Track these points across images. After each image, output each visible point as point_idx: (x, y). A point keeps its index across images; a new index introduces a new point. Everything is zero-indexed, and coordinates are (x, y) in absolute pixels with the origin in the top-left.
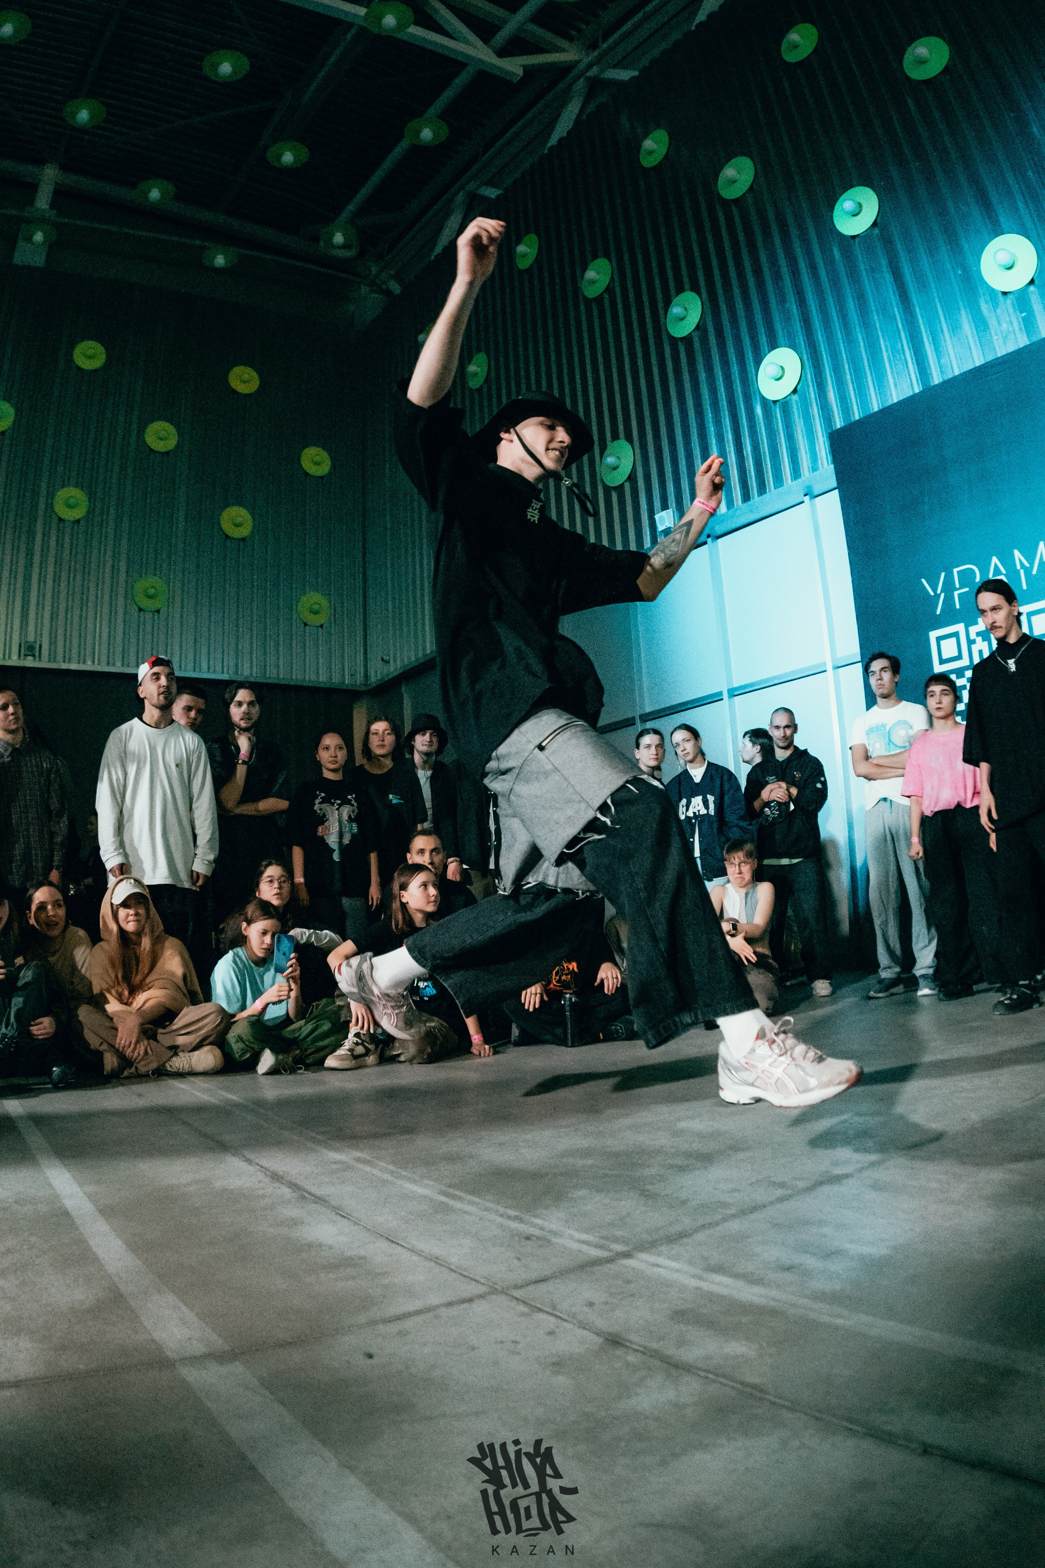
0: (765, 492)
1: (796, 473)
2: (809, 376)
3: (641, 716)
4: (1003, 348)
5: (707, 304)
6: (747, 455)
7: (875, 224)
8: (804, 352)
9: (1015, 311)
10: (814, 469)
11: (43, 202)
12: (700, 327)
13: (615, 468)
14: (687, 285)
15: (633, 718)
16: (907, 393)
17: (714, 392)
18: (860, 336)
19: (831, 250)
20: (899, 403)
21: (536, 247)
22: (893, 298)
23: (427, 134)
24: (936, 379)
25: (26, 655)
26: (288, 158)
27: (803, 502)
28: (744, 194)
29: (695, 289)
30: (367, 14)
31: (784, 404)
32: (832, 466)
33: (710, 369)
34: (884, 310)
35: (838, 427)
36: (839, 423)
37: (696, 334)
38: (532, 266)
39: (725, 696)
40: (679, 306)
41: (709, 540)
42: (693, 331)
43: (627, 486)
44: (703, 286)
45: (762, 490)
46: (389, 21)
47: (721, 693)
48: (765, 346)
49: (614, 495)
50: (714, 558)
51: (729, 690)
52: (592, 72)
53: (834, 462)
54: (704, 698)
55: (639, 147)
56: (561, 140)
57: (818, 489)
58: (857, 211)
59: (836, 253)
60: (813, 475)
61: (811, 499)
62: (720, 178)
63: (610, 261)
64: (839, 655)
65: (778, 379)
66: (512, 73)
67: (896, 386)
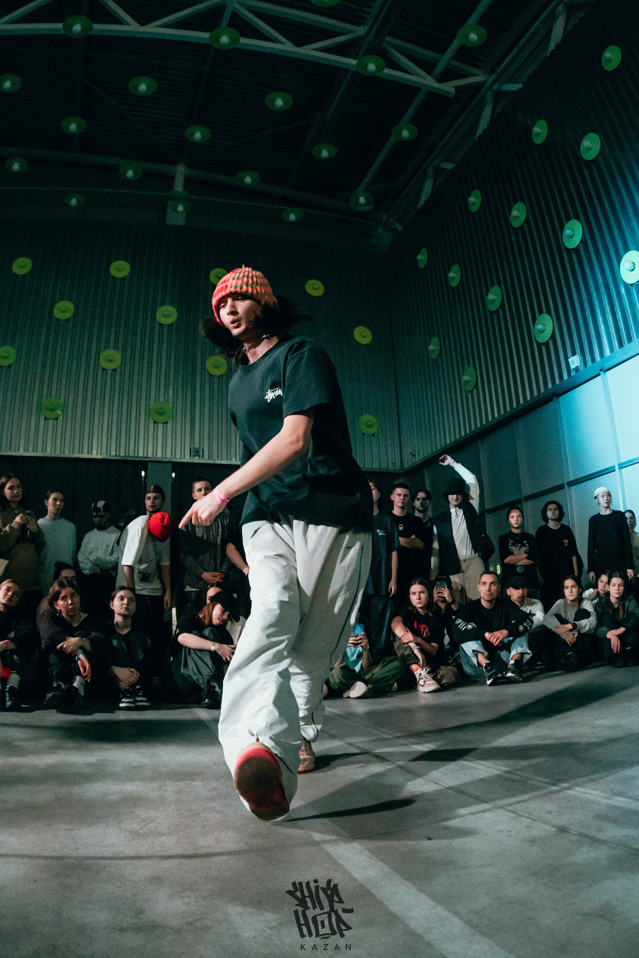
0: (632, 341)
3: (567, 483)
5: (585, 227)
6: (619, 318)
11: (179, 187)
12: (583, 241)
13: (543, 331)
14: (572, 216)
15: (563, 484)
17: (595, 280)
21: (480, 197)
23: (405, 134)
25: (194, 456)
26: (325, 154)
28: (597, 157)
29: (578, 218)
30: (357, 63)
33: (591, 266)
37: (581, 246)
38: (479, 210)
39: (617, 468)
40: (569, 229)
41: (602, 373)
42: (579, 244)
43: (551, 342)
44: (581, 216)
45: (630, 340)
46: (372, 67)
47: (614, 467)
48: (621, 250)
49: (544, 348)
50: (605, 384)
51: (619, 465)
52: (495, 87)
54: (605, 470)
55: (531, 132)
56: (484, 131)
62: (581, 147)
63: (525, 203)
65: (632, 270)
66: (448, 92)
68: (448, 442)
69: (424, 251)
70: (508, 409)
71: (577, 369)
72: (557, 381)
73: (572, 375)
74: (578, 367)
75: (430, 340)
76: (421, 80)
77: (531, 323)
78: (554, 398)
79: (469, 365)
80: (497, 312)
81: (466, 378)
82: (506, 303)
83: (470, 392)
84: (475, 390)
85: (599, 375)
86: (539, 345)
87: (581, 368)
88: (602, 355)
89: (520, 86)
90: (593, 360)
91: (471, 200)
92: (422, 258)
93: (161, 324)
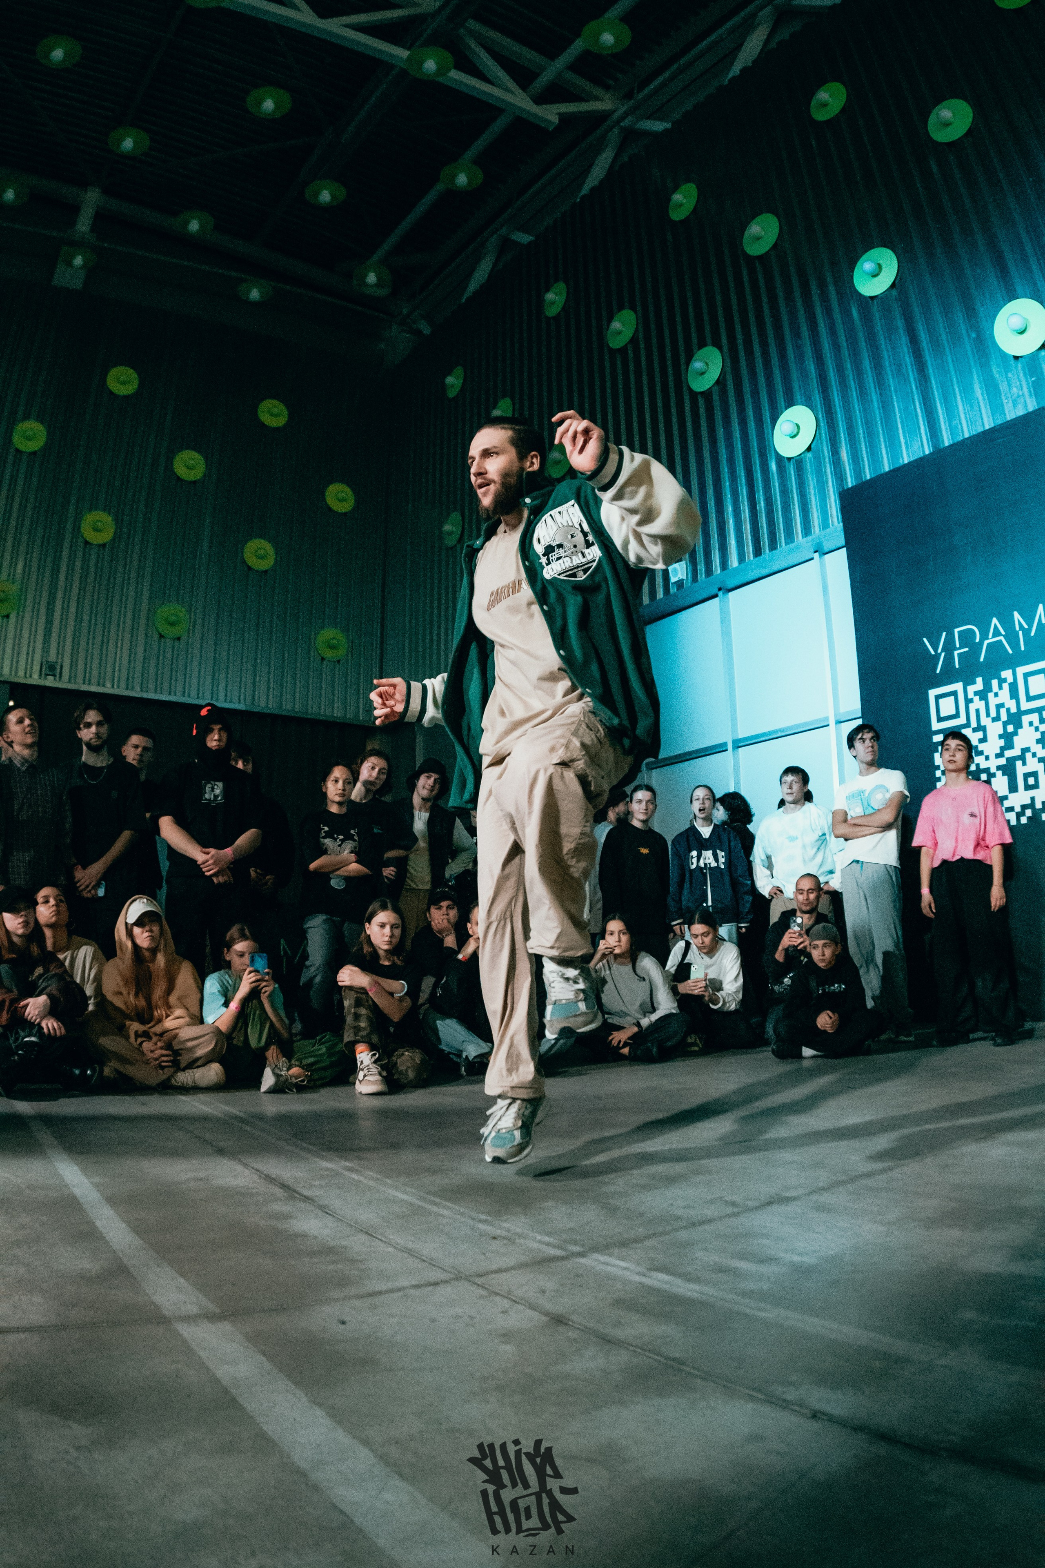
0: (776, 548)
1: (807, 529)
2: (823, 435)
4: (1012, 413)
5: (728, 361)
7: (893, 285)
8: (820, 410)
9: (1025, 376)
10: (825, 525)
11: (83, 225)
12: (719, 382)
14: (709, 341)
16: (917, 455)
17: (730, 446)
18: (874, 397)
19: (851, 311)
20: (909, 463)
21: (564, 295)
22: (908, 360)
23: (462, 179)
24: (947, 441)
25: (47, 675)
26: (325, 196)
27: (813, 558)
28: (768, 252)
29: (717, 345)
30: (409, 57)
31: (798, 461)
32: (841, 524)
33: (727, 423)
34: (899, 372)
35: (850, 485)
36: (850, 483)
37: (715, 391)
38: (559, 314)
39: (730, 746)
40: (700, 360)
41: (720, 593)
42: (713, 385)
44: (724, 341)
45: (773, 546)
46: (430, 66)
47: (725, 744)
48: (781, 403)
50: (724, 612)
51: (734, 742)
52: (626, 123)
53: (844, 521)
54: (711, 748)
55: (669, 200)
56: (593, 189)
57: (827, 547)
58: (876, 272)
59: (855, 313)
60: (823, 533)
61: (820, 556)
62: (746, 234)
63: (636, 312)
64: (842, 710)
65: (792, 437)
66: (550, 122)
67: (907, 447)
69: (459, 371)
71: (680, 584)
73: (671, 592)
74: (682, 580)
75: (448, 515)
76: (508, 97)
85: (716, 596)
87: (688, 584)
88: (724, 565)
89: (668, 126)
90: (709, 572)
91: (550, 296)
92: (454, 381)
93: (18, 451)
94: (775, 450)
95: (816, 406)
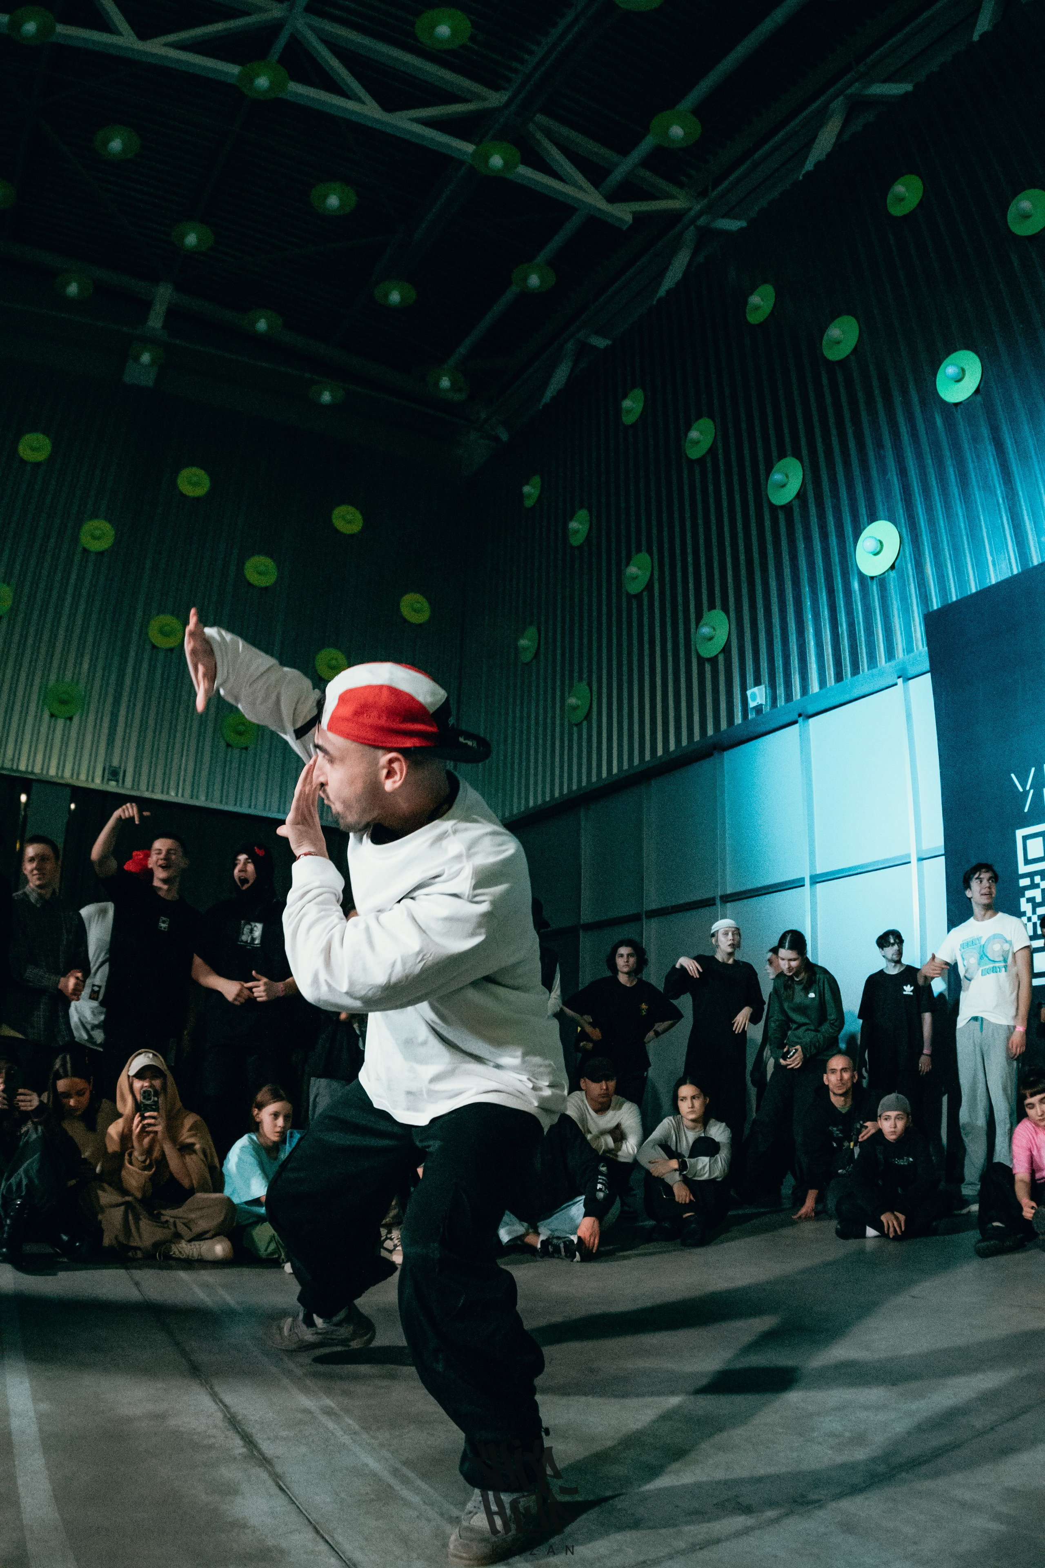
0: (859, 673)
1: (890, 654)
2: (907, 552)
3: (722, 897)
5: (808, 472)
6: (842, 632)
7: (978, 391)
8: (903, 525)
10: (909, 650)
11: (155, 321)
12: (801, 495)
13: (711, 639)
14: (789, 451)
15: (714, 899)
16: (1005, 575)
17: (812, 565)
18: (959, 510)
19: (935, 419)
20: (998, 584)
21: (641, 404)
22: (994, 473)
23: (534, 281)
24: (1036, 561)
25: (109, 780)
26: (395, 297)
27: (896, 684)
28: (848, 356)
29: (798, 456)
30: (475, 152)
31: (882, 580)
32: (926, 648)
33: (808, 539)
34: (987, 487)
35: (935, 608)
36: (936, 605)
37: (796, 505)
38: (637, 422)
39: (807, 882)
40: (780, 472)
41: (801, 719)
42: (793, 500)
43: (721, 658)
44: (805, 452)
45: (856, 670)
46: (497, 161)
47: (803, 879)
48: (864, 518)
49: (708, 667)
50: (804, 740)
51: (810, 876)
52: (702, 221)
53: (928, 645)
54: (786, 883)
55: (746, 303)
56: (668, 292)
57: (911, 672)
58: (959, 378)
59: (939, 421)
60: (907, 657)
61: (904, 681)
62: (825, 337)
63: (714, 421)
64: (925, 847)
65: (876, 554)
66: (621, 220)
67: (994, 564)
68: (531, 804)
69: (535, 479)
70: (636, 762)
71: (758, 709)
72: (724, 725)
73: (750, 717)
74: (761, 705)
75: (524, 630)
76: (581, 196)
77: (693, 625)
78: (716, 754)
79: (581, 679)
80: (639, 596)
81: (572, 701)
82: (656, 586)
83: (576, 725)
84: (585, 723)
85: (796, 722)
86: (701, 661)
87: (767, 709)
88: (805, 690)
89: (743, 224)
90: (789, 697)
91: (627, 404)
92: (531, 490)
93: (85, 550)
94: (858, 570)
95: (900, 523)
